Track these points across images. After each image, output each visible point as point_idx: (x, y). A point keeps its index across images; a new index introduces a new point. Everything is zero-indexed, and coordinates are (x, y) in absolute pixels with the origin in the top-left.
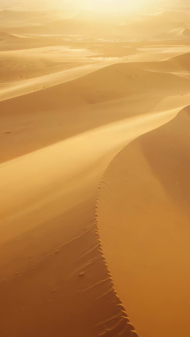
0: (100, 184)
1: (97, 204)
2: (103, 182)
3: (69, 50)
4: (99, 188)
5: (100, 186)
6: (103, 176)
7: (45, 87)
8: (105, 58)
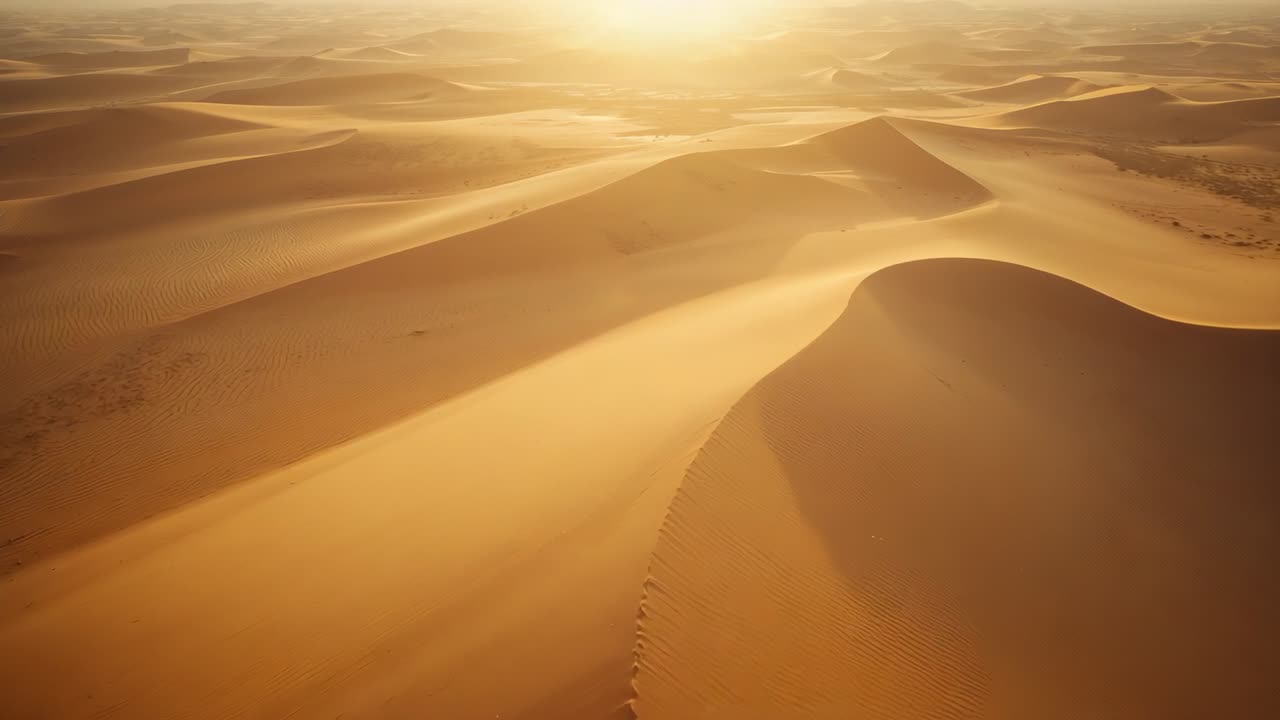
0: (645, 597)
1: (635, 695)
2: (652, 584)
3: (578, 118)
4: (642, 615)
5: (643, 601)
6: (660, 534)
7: (516, 212)
8: (661, 137)
